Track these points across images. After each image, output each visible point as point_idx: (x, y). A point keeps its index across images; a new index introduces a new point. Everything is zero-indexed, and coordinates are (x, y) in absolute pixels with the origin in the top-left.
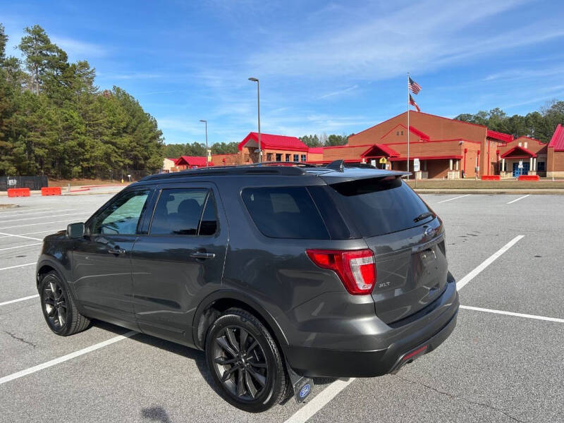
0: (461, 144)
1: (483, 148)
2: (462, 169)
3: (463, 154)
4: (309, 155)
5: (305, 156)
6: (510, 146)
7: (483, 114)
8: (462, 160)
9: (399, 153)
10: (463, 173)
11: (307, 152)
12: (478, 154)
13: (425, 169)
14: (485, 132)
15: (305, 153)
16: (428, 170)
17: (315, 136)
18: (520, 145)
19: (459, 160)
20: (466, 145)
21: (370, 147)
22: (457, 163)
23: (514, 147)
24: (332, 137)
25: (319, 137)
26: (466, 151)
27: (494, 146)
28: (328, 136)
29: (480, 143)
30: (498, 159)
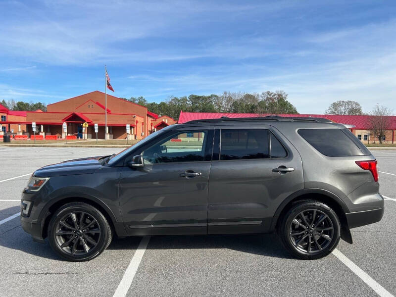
0: (134, 117)
1: (145, 120)
2: (135, 133)
3: (135, 124)
4: (9, 116)
5: (5, 117)
6: (158, 121)
7: (134, 99)
8: (135, 127)
9: (92, 120)
10: (135, 136)
11: (8, 114)
12: (143, 124)
13: (111, 132)
14: (146, 111)
15: (5, 115)
16: (113, 133)
17: (3, 101)
18: (164, 120)
19: (134, 127)
20: (137, 118)
21: (70, 114)
22: (132, 129)
23: (161, 122)
24: (20, 104)
25: (7, 102)
26: (137, 122)
27: (150, 120)
28: (16, 102)
29: (143, 117)
30: (151, 128)
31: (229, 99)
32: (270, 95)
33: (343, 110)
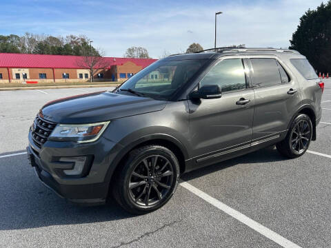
31: (32, 41)
32: (74, 38)
33: (136, 55)
